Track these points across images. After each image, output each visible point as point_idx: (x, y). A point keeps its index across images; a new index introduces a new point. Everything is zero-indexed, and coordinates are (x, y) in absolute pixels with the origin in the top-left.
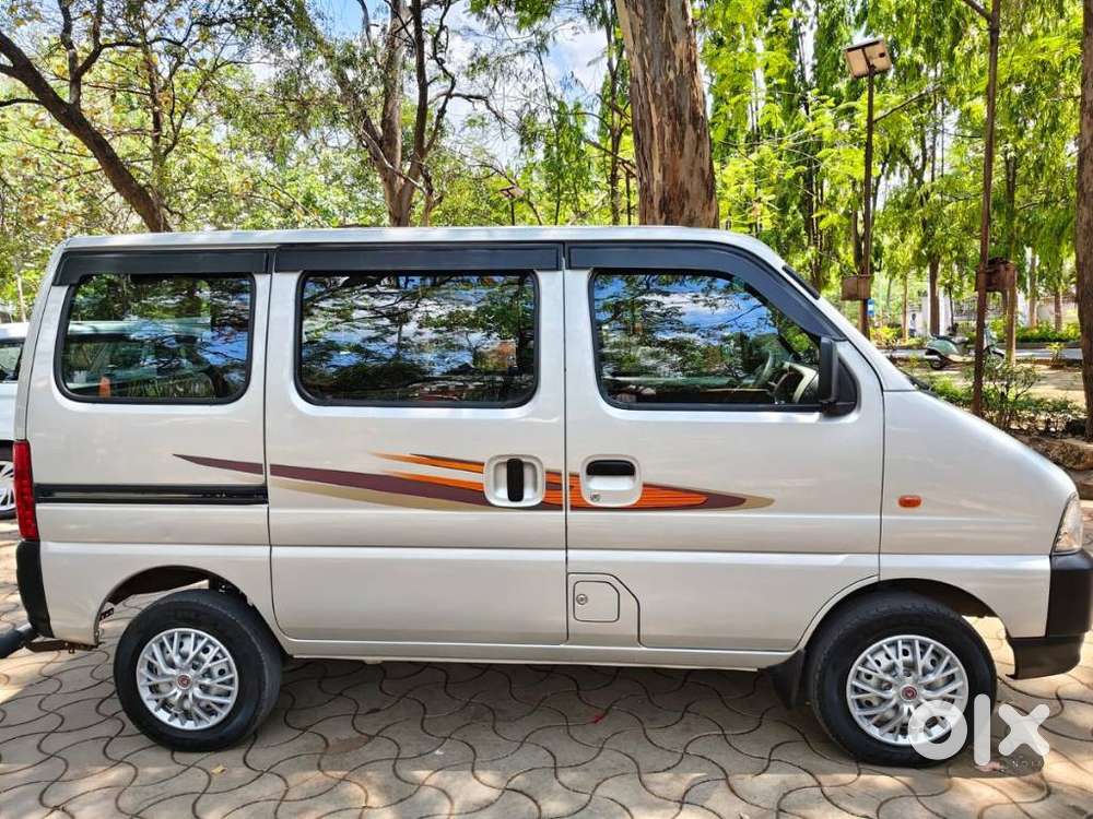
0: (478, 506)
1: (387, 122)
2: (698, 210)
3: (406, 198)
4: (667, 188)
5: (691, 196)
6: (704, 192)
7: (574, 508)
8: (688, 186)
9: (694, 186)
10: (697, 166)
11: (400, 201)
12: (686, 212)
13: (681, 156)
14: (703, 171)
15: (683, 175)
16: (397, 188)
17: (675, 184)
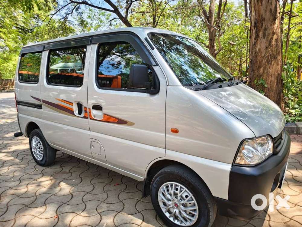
0: (71, 114)
1: (210, 10)
2: (269, 25)
3: (214, 33)
4: (256, 18)
5: (266, 20)
6: (271, 18)
7: (91, 119)
8: (264, 16)
9: (267, 16)
10: (268, 8)
11: (212, 34)
12: (264, 26)
13: (261, 5)
14: (271, 10)
15: (262, 12)
16: (212, 30)
17: (259, 16)
